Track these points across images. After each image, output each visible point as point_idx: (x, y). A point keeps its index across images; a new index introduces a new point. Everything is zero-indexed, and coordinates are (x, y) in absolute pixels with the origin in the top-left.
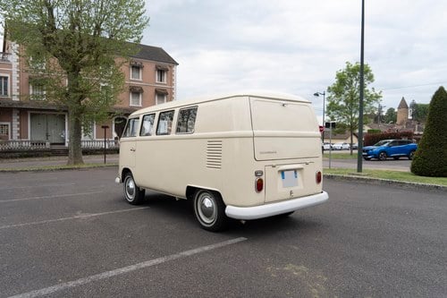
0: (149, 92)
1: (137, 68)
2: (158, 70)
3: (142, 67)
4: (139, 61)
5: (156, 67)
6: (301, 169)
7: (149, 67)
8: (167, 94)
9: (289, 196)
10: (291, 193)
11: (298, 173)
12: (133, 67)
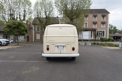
0: (99, 23)
1: (95, 16)
2: (103, 16)
3: (97, 16)
4: (96, 14)
5: (102, 15)
6: (65, 46)
7: (99, 15)
8: (105, 23)
9: (60, 53)
10: (61, 52)
11: (64, 47)
12: (94, 16)
